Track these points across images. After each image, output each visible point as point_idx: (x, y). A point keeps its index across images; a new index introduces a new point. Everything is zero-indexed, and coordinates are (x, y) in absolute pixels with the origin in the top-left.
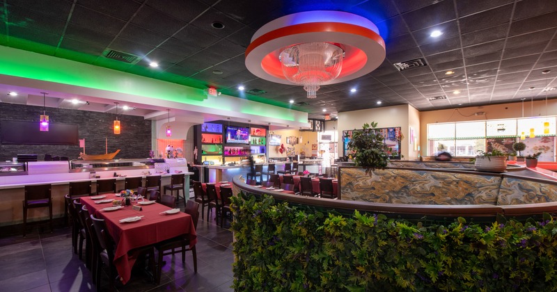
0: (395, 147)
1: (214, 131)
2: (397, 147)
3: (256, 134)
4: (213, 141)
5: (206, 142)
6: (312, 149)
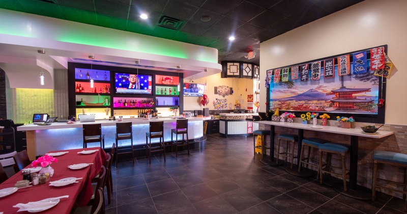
0: (368, 94)
2: (375, 93)
4: (95, 90)
5: (83, 91)
6: (248, 101)
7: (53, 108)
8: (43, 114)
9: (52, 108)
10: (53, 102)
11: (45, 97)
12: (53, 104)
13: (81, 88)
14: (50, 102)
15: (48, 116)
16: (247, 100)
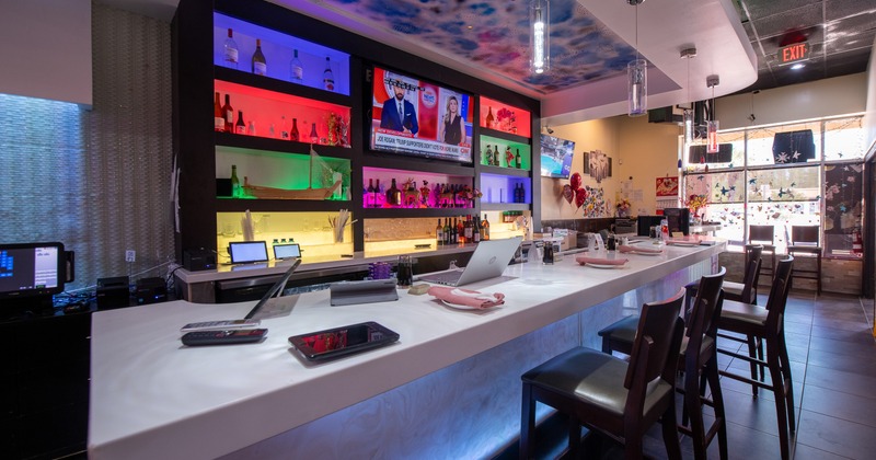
1: (314, 81)
3: (496, 125)
4: (295, 132)
5: (244, 131)
6: (659, 194)
7: (80, 211)
8: (35, 245)
9: (70, 209)
10: (78, 176)
11: (25, 150)
12: (80, 187)
13: (232, 117)
14: (61, 175)
15: (66, 260)
16: (655, 192)
